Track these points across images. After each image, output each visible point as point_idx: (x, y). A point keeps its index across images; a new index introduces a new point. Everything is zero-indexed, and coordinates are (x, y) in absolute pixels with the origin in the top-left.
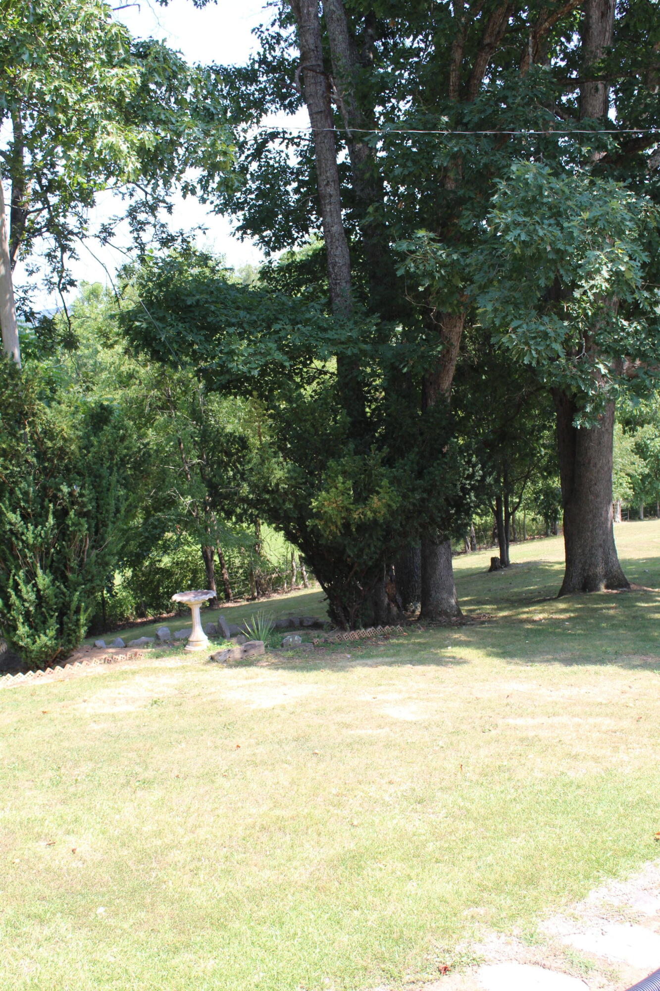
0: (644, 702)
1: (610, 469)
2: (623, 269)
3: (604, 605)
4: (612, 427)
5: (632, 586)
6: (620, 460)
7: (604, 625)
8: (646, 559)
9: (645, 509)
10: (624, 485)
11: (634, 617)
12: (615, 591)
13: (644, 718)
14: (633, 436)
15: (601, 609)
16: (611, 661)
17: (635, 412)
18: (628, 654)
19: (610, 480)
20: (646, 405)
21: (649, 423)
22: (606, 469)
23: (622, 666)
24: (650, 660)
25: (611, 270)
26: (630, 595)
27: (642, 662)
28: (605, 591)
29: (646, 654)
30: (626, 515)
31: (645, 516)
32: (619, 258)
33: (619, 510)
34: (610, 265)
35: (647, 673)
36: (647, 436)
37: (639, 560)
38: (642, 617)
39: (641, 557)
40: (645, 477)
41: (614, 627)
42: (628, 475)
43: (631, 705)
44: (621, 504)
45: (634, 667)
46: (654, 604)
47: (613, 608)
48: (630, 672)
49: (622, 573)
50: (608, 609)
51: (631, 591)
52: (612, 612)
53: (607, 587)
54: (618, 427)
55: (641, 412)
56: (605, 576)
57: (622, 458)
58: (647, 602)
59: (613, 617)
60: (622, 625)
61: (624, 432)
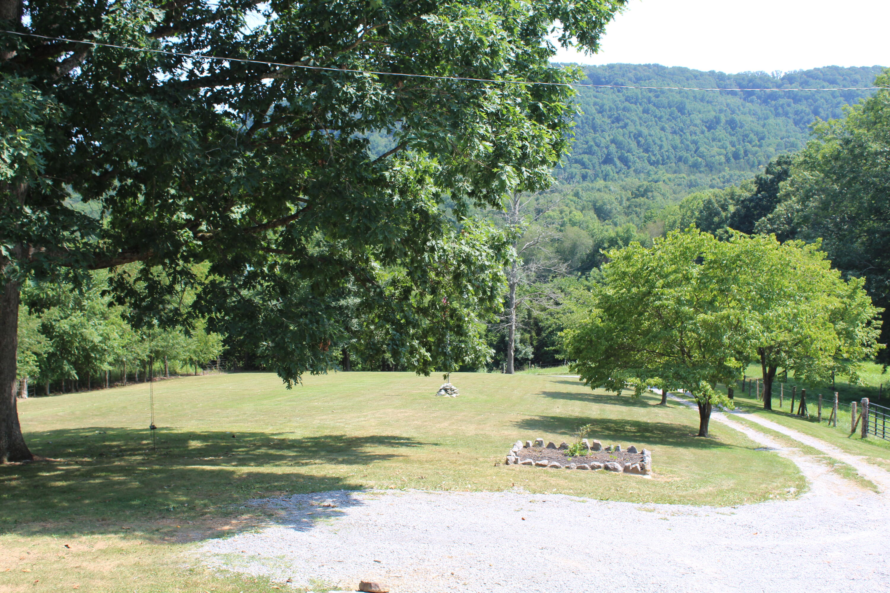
0: (41, 566)
1: (14, 348)
2: (25, 154)
3: (6, 477)
4: (17, 308)
5: (35, 457)
6: (27, 340)
7: (5, 496)
8: (50, 432)
9: (51, 385)
10: (31, 363)
11: (36, 487)
12: (18, 463)
13: (40, 581)
14: (39, 317)
15: (3, 481)
16: (10, 530)
17: (41, 295)
18: (27, 522)
19: (14, 359)
20: (53, 289)
21: (55, 306)
22: (10, 347)
23: (21, 534)
24: (49, 525)
25: (13, 154)
26: (33, 466)
27: (41, 528)
28: (8, 463)
29: (45, 521)
30: (32, 391)
31: (51, 392)
32: (21, 145)
33: (26, 386)
34: (11, 150)
35: (47, 538)
36: (54, 318)
37: (44, 432)
38: (44, 486)
39: (46, 430)
40: (51, 355)
41: (15, 497)
42: (35, 353)
43: (28, 570)
44: (28, 381)
45: (33, 533)
46: (56, 473)
47: (15, 479)
48: (29, 539)
49: (26, 447)
50: (11, 480)
51: (33, 461)
52: (14, 483)
53: (10, 460)
54: (23, 309)
55: (47, 295)
56: (8, 449)
57: (29, 337)
58: (48, 472)
59: (15, 488)
60: (24, 494)
61: (30, 313)
